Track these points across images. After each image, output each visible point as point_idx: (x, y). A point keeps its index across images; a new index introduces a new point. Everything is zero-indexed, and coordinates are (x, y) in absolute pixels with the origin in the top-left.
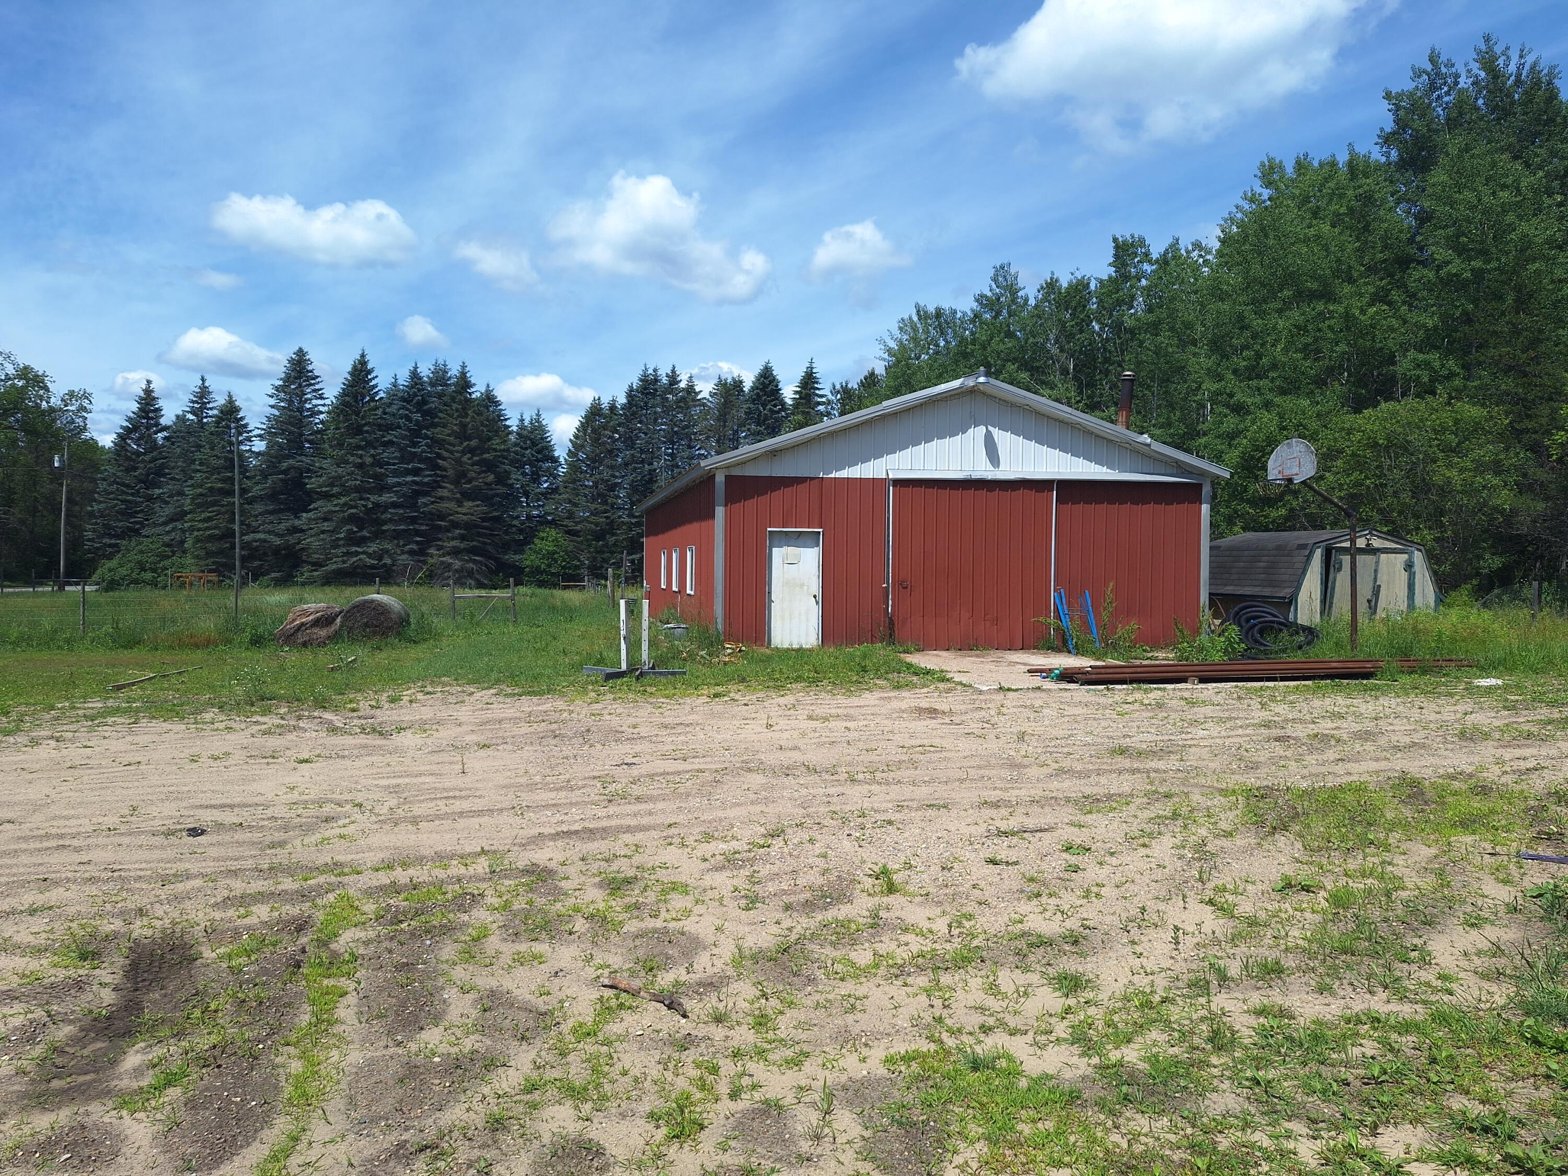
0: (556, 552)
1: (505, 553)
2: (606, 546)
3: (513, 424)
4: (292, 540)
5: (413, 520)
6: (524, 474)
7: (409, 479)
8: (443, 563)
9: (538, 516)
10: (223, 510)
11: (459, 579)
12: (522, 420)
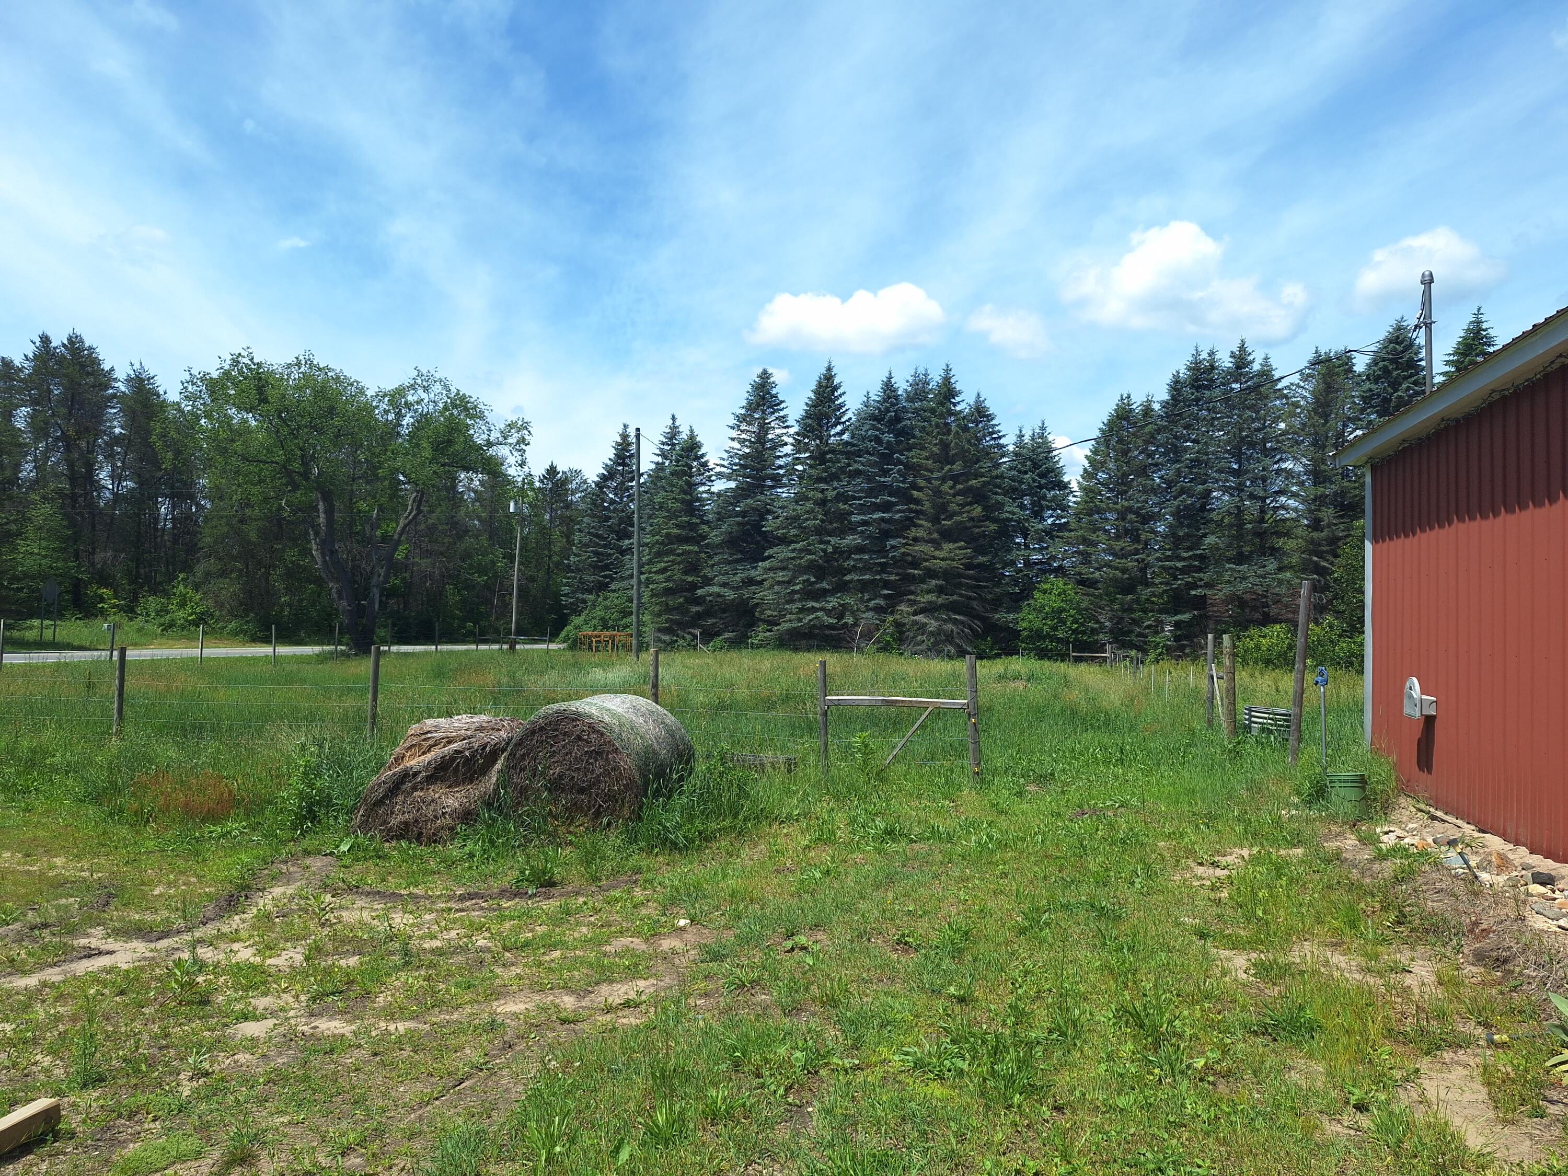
0: (1062, 610)
1: (995, 611)
2: (1137, 601)
3: (1009, 442)
4: (746, 594)
5: (884, 568)
6: (1022, 507)
7: (877, 515)
8: (915, 623)
9: (1041, 562)
10: (679, 559)
11: (935, 644)
12: (1021, 436)
